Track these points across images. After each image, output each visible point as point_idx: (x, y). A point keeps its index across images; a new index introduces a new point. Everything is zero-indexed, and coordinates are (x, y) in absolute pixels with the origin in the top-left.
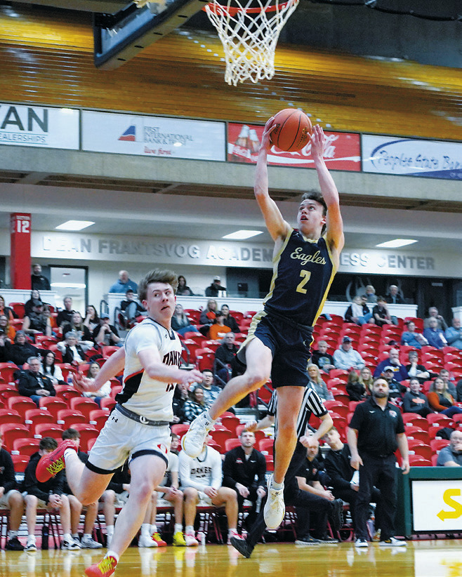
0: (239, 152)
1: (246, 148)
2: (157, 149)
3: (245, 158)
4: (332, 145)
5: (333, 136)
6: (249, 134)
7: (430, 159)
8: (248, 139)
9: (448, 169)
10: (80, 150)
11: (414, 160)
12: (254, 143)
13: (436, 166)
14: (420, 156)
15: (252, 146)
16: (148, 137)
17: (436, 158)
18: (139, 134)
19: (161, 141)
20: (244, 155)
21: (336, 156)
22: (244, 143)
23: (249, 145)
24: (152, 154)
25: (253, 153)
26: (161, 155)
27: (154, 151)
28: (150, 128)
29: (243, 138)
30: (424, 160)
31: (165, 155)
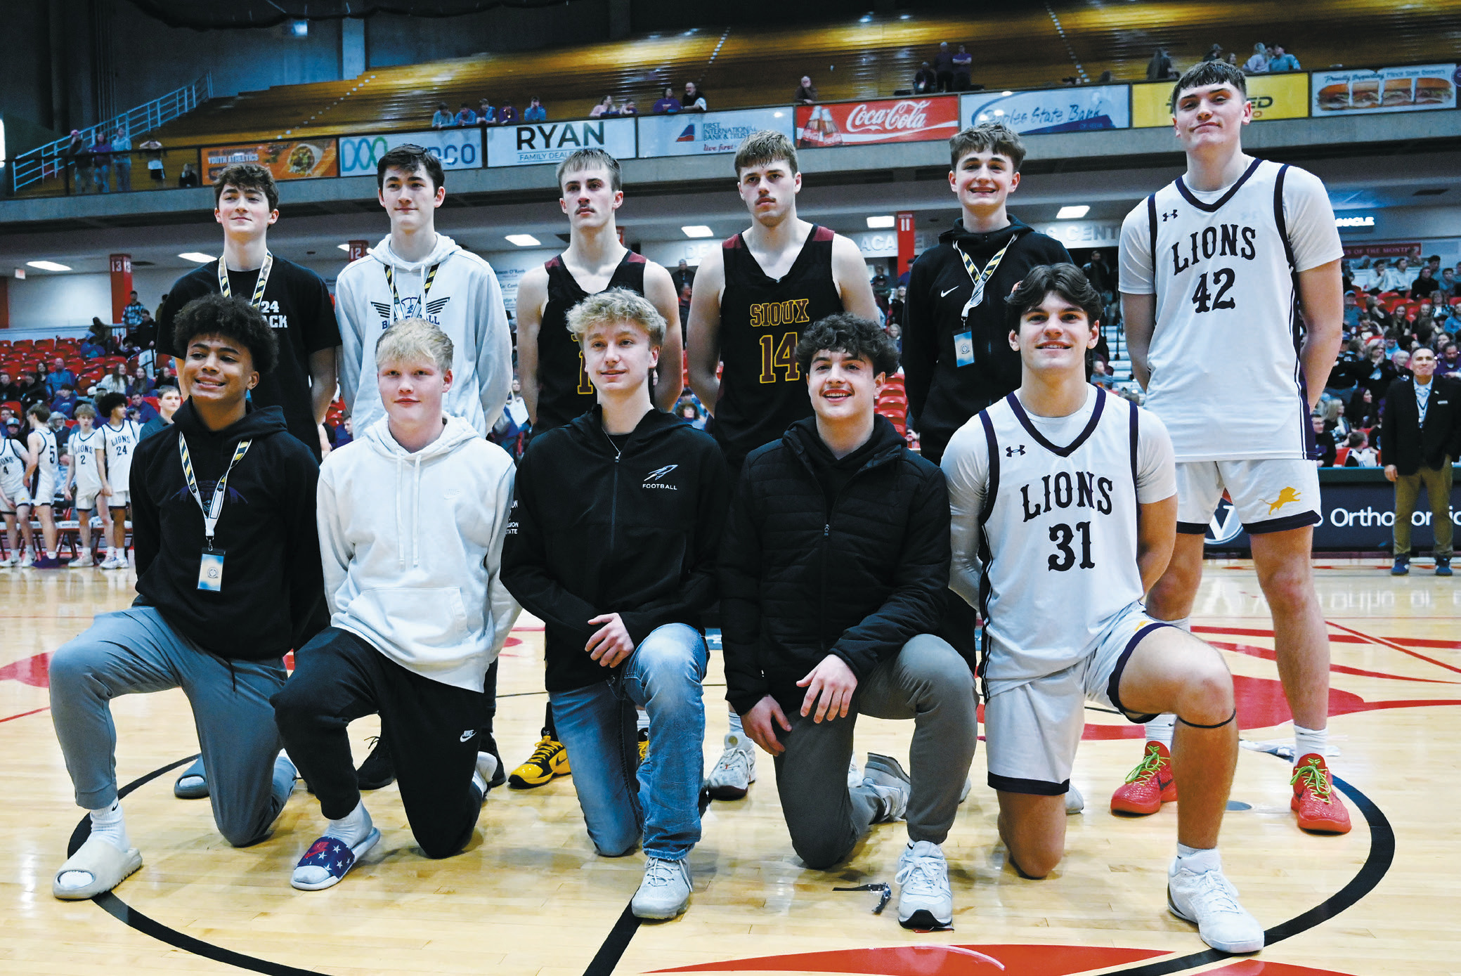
0: (808, 135)
1: (819, 130)
2: (717, 146)
3: (817, 142)
4: (922, 112)
5: (924, 102)
6: (821, 115)
7: (1051, 111)
8: (820, 121)
9: (1076, 119)
10: (637, 158)
11: (1029, 116)
12: (827, 124)
13: (1059, 118)
14: (1037, 109)
15: (824, 127)
16: (707, 135)
17: (1060, 109)
18: (698, 133)
19: (722, 136)
20: (815, 138)
21: (926, 125)
22: (815, 125)
23: (821, 125)
24: (712, 152)
25: (826, 134)
26: (722, 151)
27: (714, 149)
28: (709, 125)
29: (815, 120)
30: (1043, 114)
31: (726, 151)
